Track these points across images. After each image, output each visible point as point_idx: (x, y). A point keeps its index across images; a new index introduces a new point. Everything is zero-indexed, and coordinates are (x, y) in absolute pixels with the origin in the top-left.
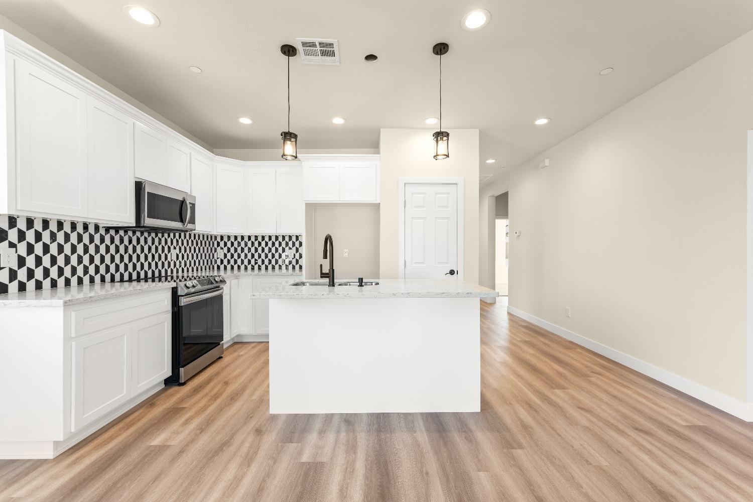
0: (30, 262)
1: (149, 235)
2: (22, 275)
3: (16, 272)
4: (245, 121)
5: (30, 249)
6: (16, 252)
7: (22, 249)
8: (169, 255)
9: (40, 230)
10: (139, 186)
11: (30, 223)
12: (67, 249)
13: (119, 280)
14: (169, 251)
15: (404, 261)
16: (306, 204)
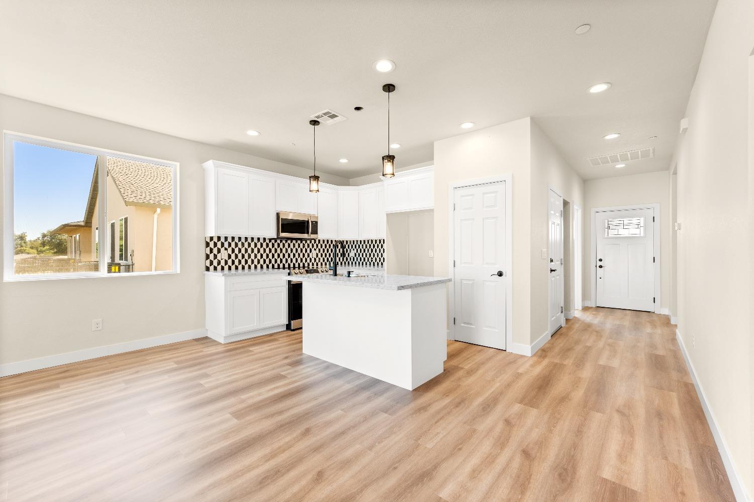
0: (233, 257)
1: (296, 242)
2: (230, 262)
3: (227, 261)
4: (344, 161)
5: (233, 251)
6: (227, 252)
7: (230, 251)
8: (311, 254)
9: (237, 242)
10: (278, 215)
11: (233, 239)
12: (249, 251)
14: (311, 251)
15: (453, 262)
16: (387, 215)
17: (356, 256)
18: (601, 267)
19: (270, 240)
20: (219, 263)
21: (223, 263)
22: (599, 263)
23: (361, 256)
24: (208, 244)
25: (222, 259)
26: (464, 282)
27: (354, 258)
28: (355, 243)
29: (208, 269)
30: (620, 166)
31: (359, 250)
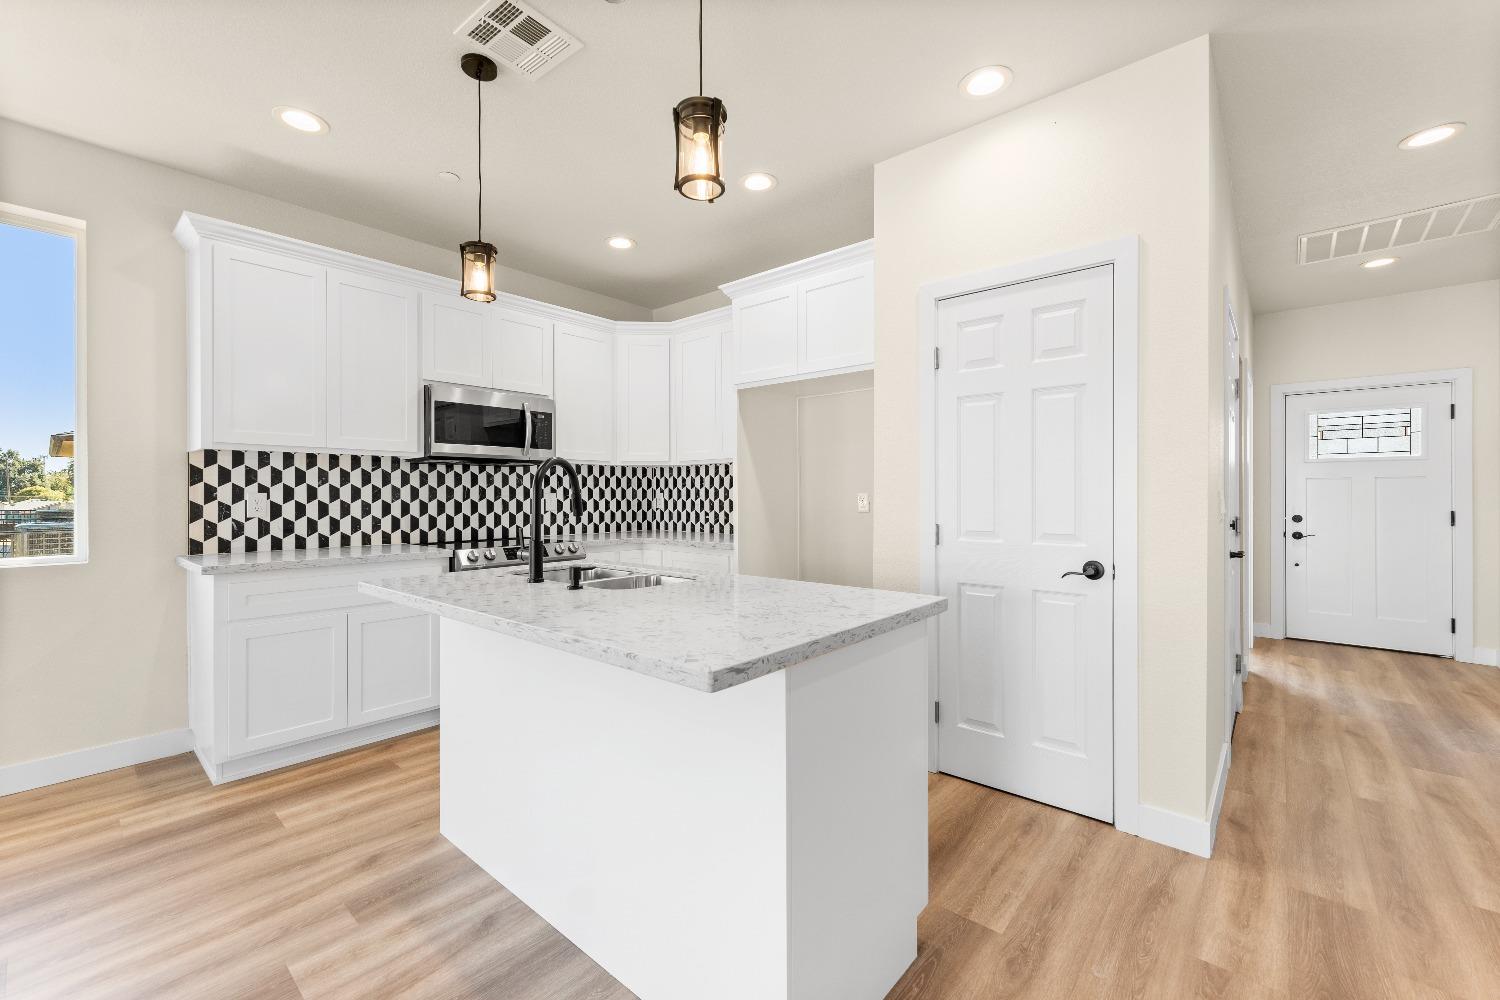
0: (289, 511)
2: (277, 527)
3: (268, 524)
4: (620, 243)
5: (288, 494)
6: (268, 498)
7: (277, 493)
9: (303, 467)
11: (288, 459)
13: (418, 541)
15: (935, 527)
16: (740, 392)
17: (666, 507)
18: (1298, 536)
19: (415, 464)
20: (238, 529)
21: (252, 530)
22: (1293, 527)
23: (679, 507)
24: (195, 475)
25: (247, 519)
26: (968, 592)
27: (662, 514)
28: (666, 474)
29: (195, 548)
30: (1379, 263)
31: (675, 492)
